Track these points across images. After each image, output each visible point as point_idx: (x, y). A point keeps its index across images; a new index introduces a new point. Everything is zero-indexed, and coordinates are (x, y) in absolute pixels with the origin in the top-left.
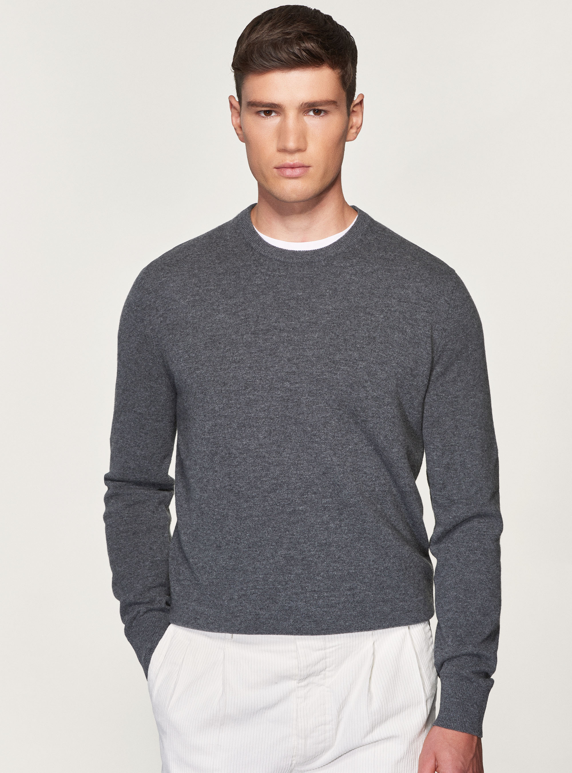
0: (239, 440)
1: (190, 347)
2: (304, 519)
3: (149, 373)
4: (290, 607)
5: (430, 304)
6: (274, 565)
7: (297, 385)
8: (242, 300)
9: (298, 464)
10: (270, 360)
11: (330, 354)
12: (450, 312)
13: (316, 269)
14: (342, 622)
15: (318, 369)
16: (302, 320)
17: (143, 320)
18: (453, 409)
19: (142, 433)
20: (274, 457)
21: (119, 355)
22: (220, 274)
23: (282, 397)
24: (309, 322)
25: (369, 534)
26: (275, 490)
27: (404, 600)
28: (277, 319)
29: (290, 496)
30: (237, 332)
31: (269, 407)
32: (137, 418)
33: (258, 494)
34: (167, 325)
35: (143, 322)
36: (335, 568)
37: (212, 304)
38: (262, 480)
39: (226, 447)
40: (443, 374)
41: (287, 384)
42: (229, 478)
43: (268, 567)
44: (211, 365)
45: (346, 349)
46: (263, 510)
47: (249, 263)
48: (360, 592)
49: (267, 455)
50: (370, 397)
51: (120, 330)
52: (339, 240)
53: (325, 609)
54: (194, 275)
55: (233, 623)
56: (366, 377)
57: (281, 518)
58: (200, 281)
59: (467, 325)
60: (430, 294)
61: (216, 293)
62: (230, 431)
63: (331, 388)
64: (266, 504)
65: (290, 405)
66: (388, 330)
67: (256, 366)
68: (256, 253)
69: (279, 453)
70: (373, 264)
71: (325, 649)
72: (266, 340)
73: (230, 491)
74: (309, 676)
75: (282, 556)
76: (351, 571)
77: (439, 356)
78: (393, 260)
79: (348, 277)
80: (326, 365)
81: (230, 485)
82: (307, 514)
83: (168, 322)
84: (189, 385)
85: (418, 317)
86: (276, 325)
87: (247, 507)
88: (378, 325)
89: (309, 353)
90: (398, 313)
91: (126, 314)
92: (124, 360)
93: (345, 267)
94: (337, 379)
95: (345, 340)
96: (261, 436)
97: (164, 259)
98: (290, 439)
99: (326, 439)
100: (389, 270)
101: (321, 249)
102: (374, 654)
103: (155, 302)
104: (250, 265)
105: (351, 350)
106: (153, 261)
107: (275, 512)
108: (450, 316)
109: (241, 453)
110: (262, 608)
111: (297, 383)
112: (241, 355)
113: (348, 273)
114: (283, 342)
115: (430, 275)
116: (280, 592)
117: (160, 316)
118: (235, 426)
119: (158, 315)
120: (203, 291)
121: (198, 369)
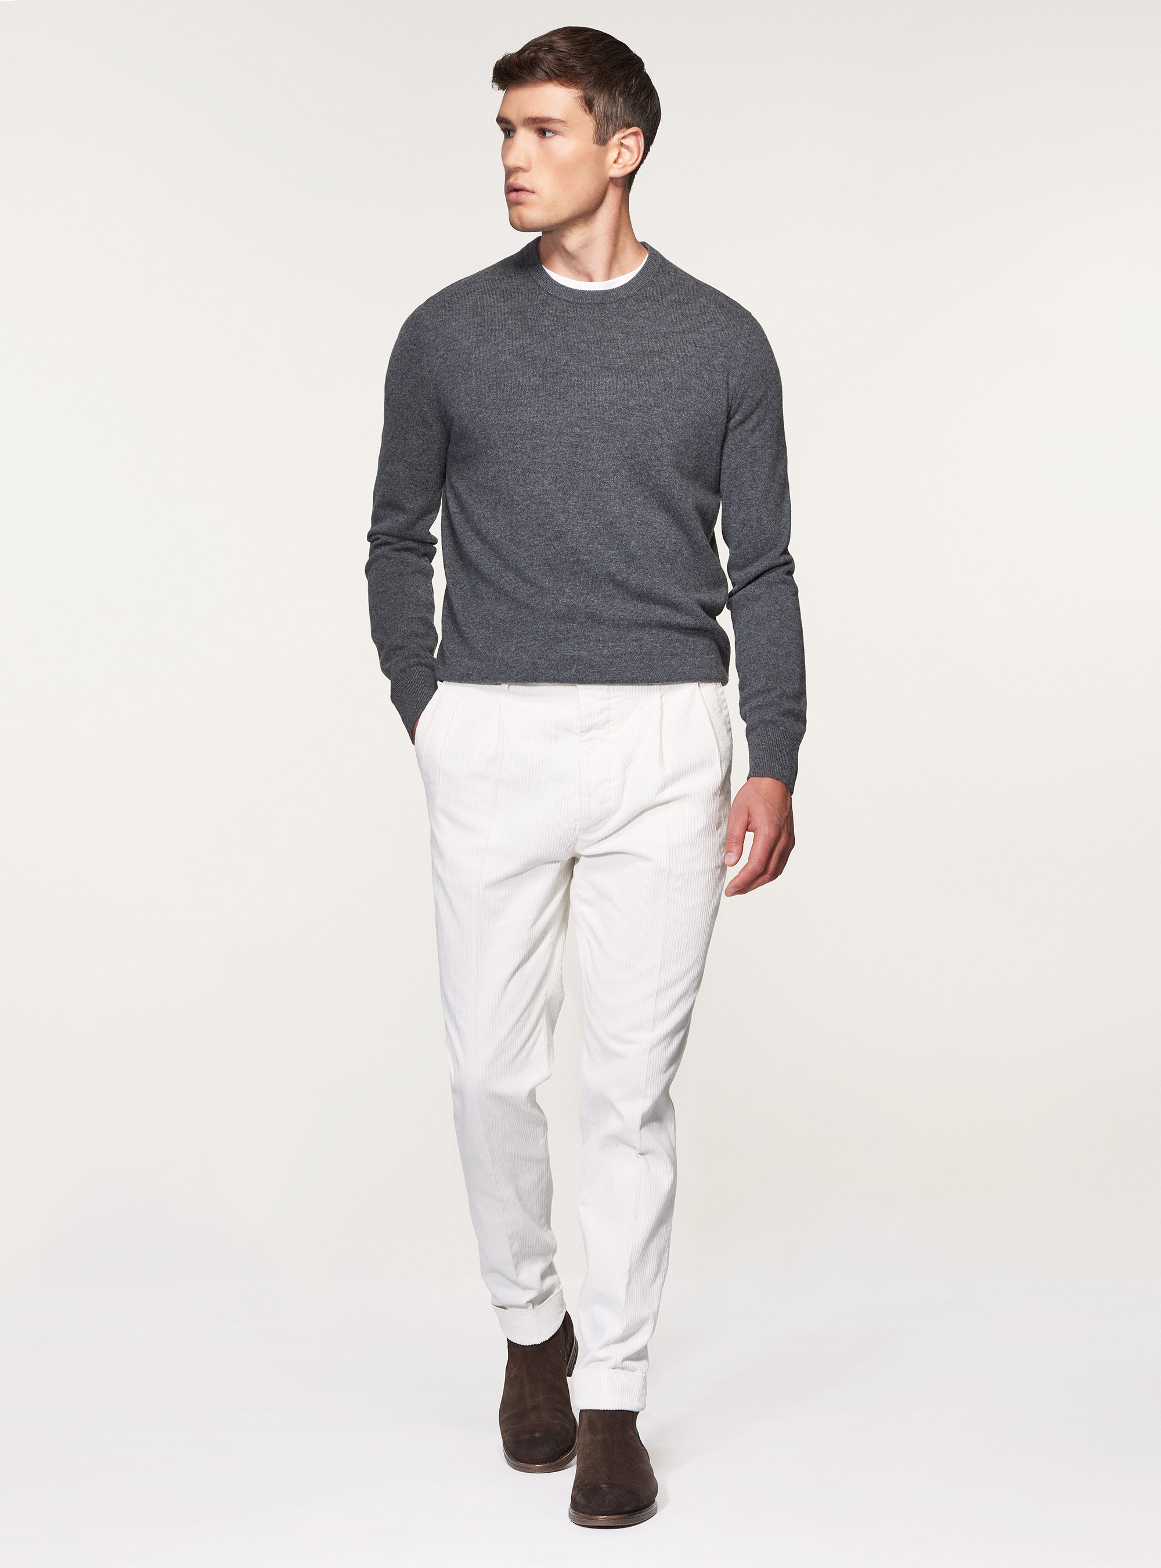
0: (523, 486)
1: (472, 390)
2: (588, 569)
3: (423, 419)
4: (571, 656)
5: (727, 349)
6: (554, 615)
7: (588, 431)
8: (529, 341)
9: (584, 513)
10: (559, 404)
11: (623, 400)
12: (748, 356)
13: (606, 312)
14: (628, 674)
15: (611, 415)
16: (593, 364)
17: (419, 361)
18: (752, 460)
19: (412, 484)
20: (559, 504)
21: (387, 399)
22: (504, 314)
23: (571, 443)
24: (601, 367)
25: (659, 589)
26: (558, 538)
27: (693, 656)
28: (567, 362)
29: (574, 545)
30: (523, 375)
31: (557, 453)
32: (407, 468)
33: (540, 543)
34: (447, 366)
35: (419, 363)
36: (622, 617)
37: (497, 345)
38: (546, 528)
39: (509, 494)
40: (742, 422)
41: (577, 430)
42: (511, 526)
43: (548, 616)
44: (495, 408)
45: (640, 395)
46: (545, 559)
47: (536, 302)
48: (647, 644)
49: (552, 502)
50: (665, 445)
51: (389, 371)
52: (630, 282)
53: (611, 660)
54: (478, 314)
55: (508, 675)
56: (662, 424)
57: (564, 568)
58: (484, 320)
59: (766, 370)
60: (726, 338)
61: (501, 334)
62: (513, 476)
63: (624, 435)
64: (549, 552)
65: (580, 450)
66: (685, 376)
67: (545, 410)
68: (543, 292)
69: (565, 501)
70: (666, 308)
71: (608, 699)
72: (555, 383)
73: (512, 540)
74: (590, 728)
75: (563, 605)
76: (639, 622)
77: (738, 404)
78: (686, 304)
79: (641, 321)
80: (619, 410)
81: (512, 535)
82: (592, 564)
83: (448, 363)
84: (470, 431)
85: (716, 362)
86: (565, 368)
87: (527, 556)
88: (674, 370)
89: (601, 398)
90: (694, 359)
91: (399, 354)
92: (394, 405)
93: (637, 310)
94: (631, 425)
95: (639, 385)
96: (546, 482)
97: (443, 296)
98: (577, 486)
99: (615, 488)
100: (683, 314)
101: (612, 290)
102: (661, 707)
103: (434, 341)
104: (536, 305)
105: (646, 396)
106: (431, 298)
107: (558, 561)
108: (748, 361)
109: (524, 500)
110: (541, 658)
111: (587, 428)
112: (527, 398)
113: (641, 317)
114: (573, 387)
115: (726, 318)
116: (561, 642)
117: (441, 357)
118: (519, 471)
119: (437, 356)
120: (487, 331)
121: (481, 412)
